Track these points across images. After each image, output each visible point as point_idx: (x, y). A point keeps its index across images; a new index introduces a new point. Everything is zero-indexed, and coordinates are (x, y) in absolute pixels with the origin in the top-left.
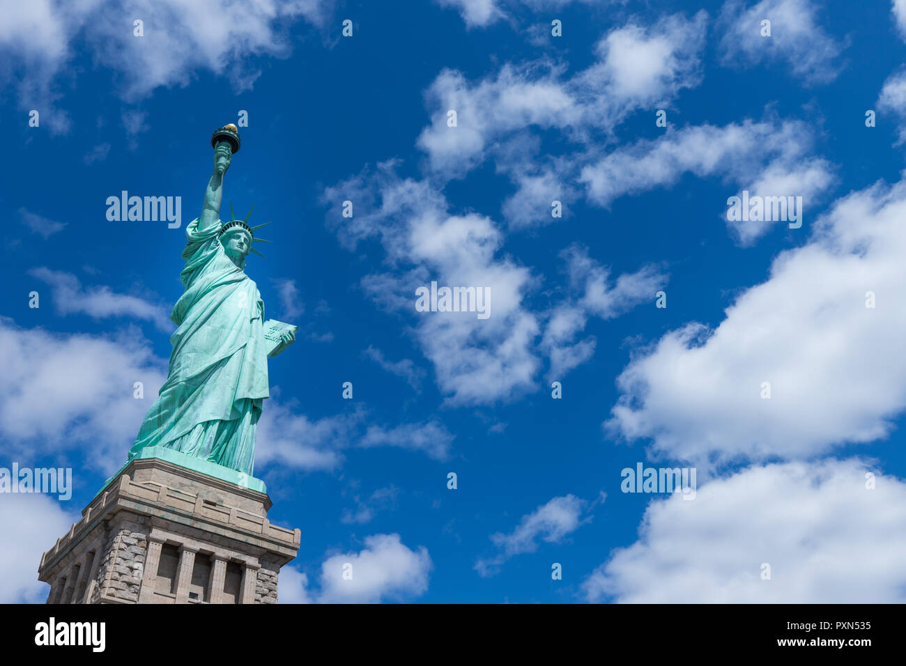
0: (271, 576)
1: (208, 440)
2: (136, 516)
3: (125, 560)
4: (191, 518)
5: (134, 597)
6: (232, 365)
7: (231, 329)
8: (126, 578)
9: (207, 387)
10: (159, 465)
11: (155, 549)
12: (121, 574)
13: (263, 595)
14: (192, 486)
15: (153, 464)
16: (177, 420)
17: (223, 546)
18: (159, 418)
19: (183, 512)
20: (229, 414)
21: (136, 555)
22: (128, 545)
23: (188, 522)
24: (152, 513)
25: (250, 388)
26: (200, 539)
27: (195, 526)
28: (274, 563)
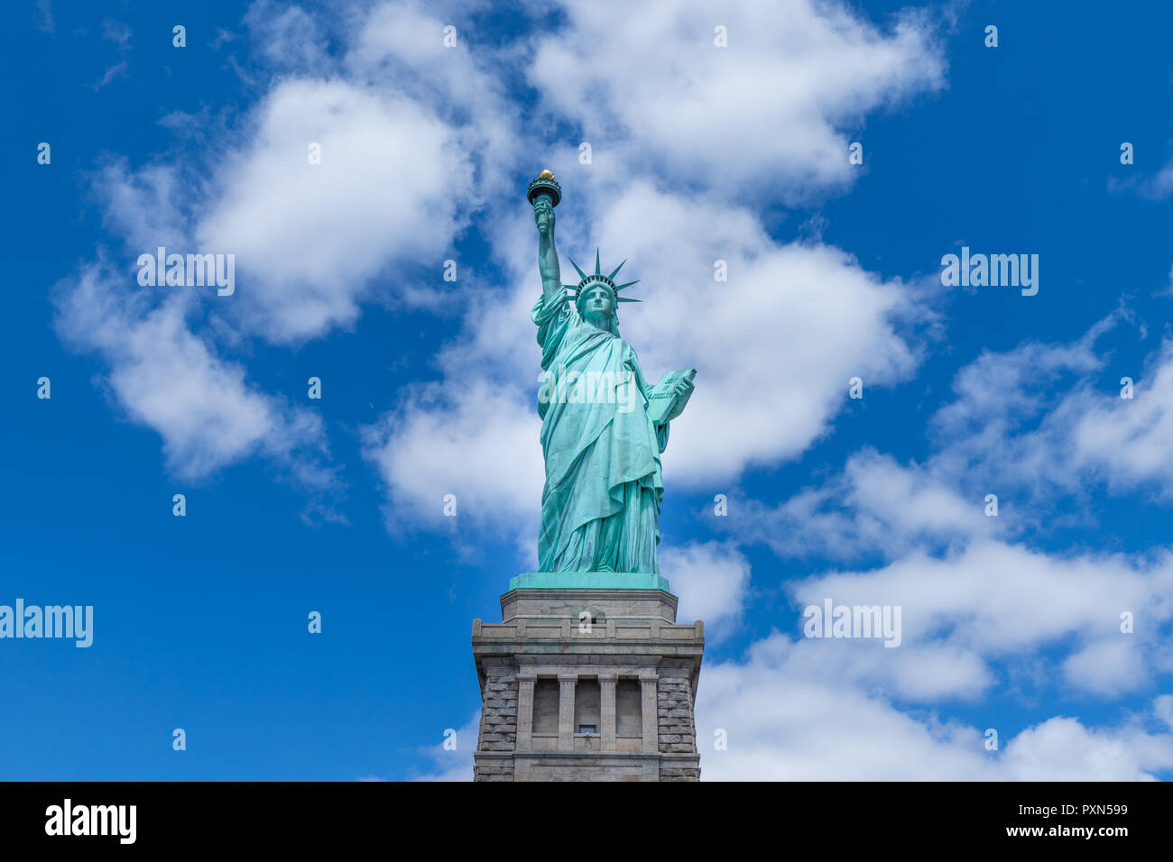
0: (678, 684)
1: (586, 548)
2: (499, 659)
3: (495, 708)
4: (560, 644)
5: (511, 746)
6: (600, 451)
7: (590, 410)
8: (498, 729)
9: (577, 487)
10: (523, 596)
11: (527, 689)
12: (493, 725)
13: (670, 709)
14: (566, 606)
15: (516, 596)
16: (560, 535)
17: (607, 665)
18: (547, 536)
19: (547, 641)
20: (608, 508)
21: (507, 700)
22: (498, 691)
23: (557, 650)
24: (512, 652)
25: (625, 471)
26: (577, 664)
27: (566, 652)
28: (680, 667)
